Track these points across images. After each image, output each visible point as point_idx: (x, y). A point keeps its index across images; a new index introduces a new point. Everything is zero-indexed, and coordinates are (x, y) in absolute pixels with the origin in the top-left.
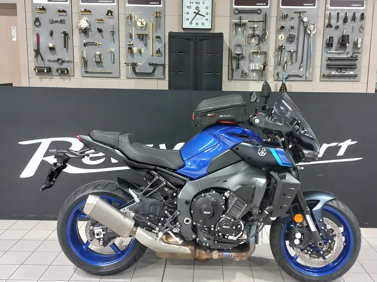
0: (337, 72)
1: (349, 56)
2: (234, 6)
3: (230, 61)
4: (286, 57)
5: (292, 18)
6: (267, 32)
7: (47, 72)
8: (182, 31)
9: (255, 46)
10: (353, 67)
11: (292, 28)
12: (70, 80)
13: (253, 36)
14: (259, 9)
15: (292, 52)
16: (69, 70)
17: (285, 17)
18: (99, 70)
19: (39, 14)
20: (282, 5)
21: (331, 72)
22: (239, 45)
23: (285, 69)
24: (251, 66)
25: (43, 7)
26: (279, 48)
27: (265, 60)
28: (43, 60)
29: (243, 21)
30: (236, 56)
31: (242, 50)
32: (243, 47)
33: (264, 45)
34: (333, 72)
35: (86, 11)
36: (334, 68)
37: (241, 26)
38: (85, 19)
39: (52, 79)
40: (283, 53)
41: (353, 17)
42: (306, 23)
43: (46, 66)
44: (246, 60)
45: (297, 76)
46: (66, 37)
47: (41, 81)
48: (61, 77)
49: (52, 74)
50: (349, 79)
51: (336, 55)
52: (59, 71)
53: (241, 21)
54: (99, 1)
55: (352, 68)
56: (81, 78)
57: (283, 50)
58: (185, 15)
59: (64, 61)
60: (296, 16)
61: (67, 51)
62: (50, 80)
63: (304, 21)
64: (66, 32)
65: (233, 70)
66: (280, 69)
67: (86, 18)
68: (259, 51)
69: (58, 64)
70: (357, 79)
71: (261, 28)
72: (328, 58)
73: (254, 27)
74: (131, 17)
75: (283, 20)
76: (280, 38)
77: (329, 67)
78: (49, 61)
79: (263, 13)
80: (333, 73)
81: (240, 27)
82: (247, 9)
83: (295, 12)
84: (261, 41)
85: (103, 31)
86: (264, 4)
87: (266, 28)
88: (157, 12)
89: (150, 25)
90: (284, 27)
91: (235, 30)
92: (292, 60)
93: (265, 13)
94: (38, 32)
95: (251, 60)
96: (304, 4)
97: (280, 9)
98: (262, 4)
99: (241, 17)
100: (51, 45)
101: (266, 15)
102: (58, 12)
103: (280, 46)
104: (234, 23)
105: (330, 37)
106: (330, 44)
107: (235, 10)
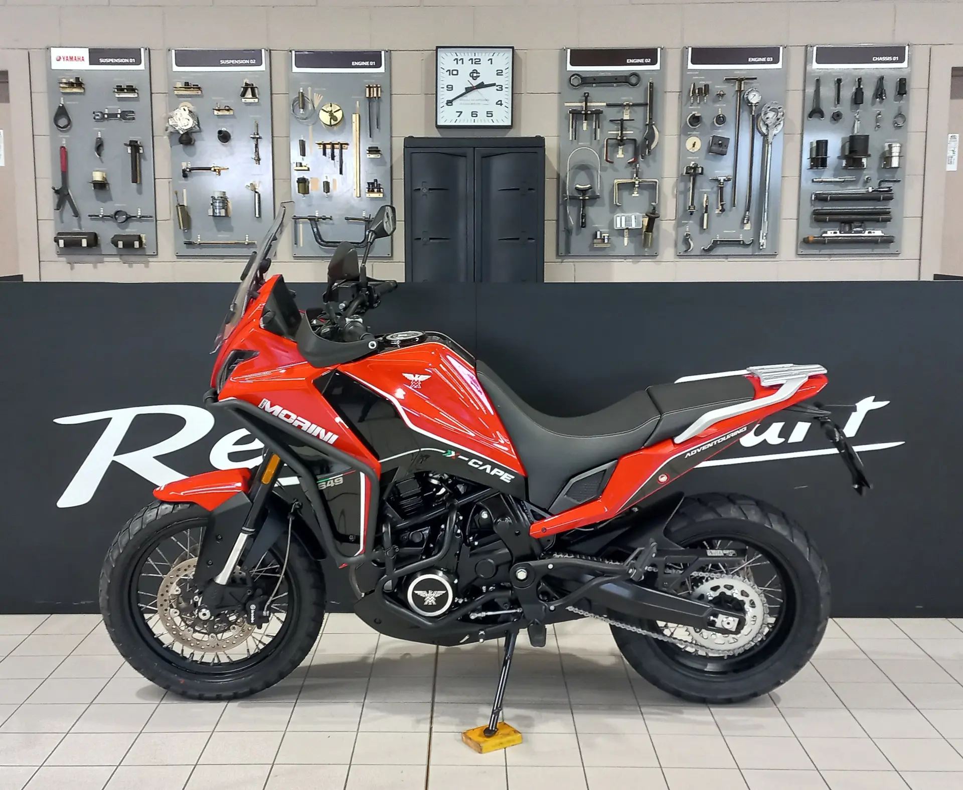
0: (840, 233)
1: (870, 190)
2: (570, 68)
3: (561, 208)
4: (706, 193)
5: (719, 95)
6: (656, 132)
7: (88, 246)
8: (436, 134)
9: (626, 167)
10: (881, 218)
11: (721, 120)
12: (147, 266)
13: (621, 142)
14: (635, 74)
15: (722, 181)
16: (144, 240)
17: (704, 91)
18: (223, 237)
19: (65, 96)
20: (693, 62)
21: (826, 233)
22: (584, 168)
23: (705, 227)
24: (618, 219)
25: (77, 79)
26: (687, 173)
27: (654, 204)
28: (76, 214)
29: (592, 104)
30: (576, 194)
31: (591, 178)
32: (595, 173)
33: (648, 166)
34: (829, 232)
35: (187, 86)
36: (830, 221)
37: (589, 117)
38: (186, 108)
39: (99, 265)
40: (698, 184)
41: (877, 90)
42: (755, 106)
43: (83, 230)
44: (603, 205)
45: (737, 243)
46: (138, 154)
47: (72, 268)
48: (125, 257)
49: (101, 251)
50: (873, 249)
51: (838, 187)
52: (120, 244)
53: (588, 104)
54: (222, 62)
55: (877, 221)
56: (175, 259)
57: (699, 178)
58: (442, 93)
59: (131, 217)
60: (730, 90)
61: (140, 192)
62: (95, 267)
63: (751, 101)
64: (137, 142)
65: (568, 232)
66: (691, 226)
67: (189, 105)
68: (637, 182)
69: (115, 224)
70: (892, 248)
71: (639, 123)
72: (816, 194)
73: (622, 120)
74: (302, 101)
75: (695, 99)
76: (689, 144)
77: (819, 218)
78: (95, 217)
79: (646, 83)
80: (830, 234)
81: (586, 120)
82: (602, 74)
83: (726, 79)
84: (642, 156)
85: (232, 137)
86: (646, 62)
87: (653, 123)
88: (369, 87)
89: (354, 120)
90: (698, 117)
91: (572, 127)
92: (723, 202)
93: (650, 83)
94: (64, 143)
95: (615, 203)
96: (749, 59)
97: (688, 73)
98: (642, 61)
99: (588, 96)
100: (98, 176)
101: (651, 89)
102: (116, 91)
103: (689, 168)
104: (570, 110)
105: (819, 143)
106: (820, 160)
107: (572, 78)
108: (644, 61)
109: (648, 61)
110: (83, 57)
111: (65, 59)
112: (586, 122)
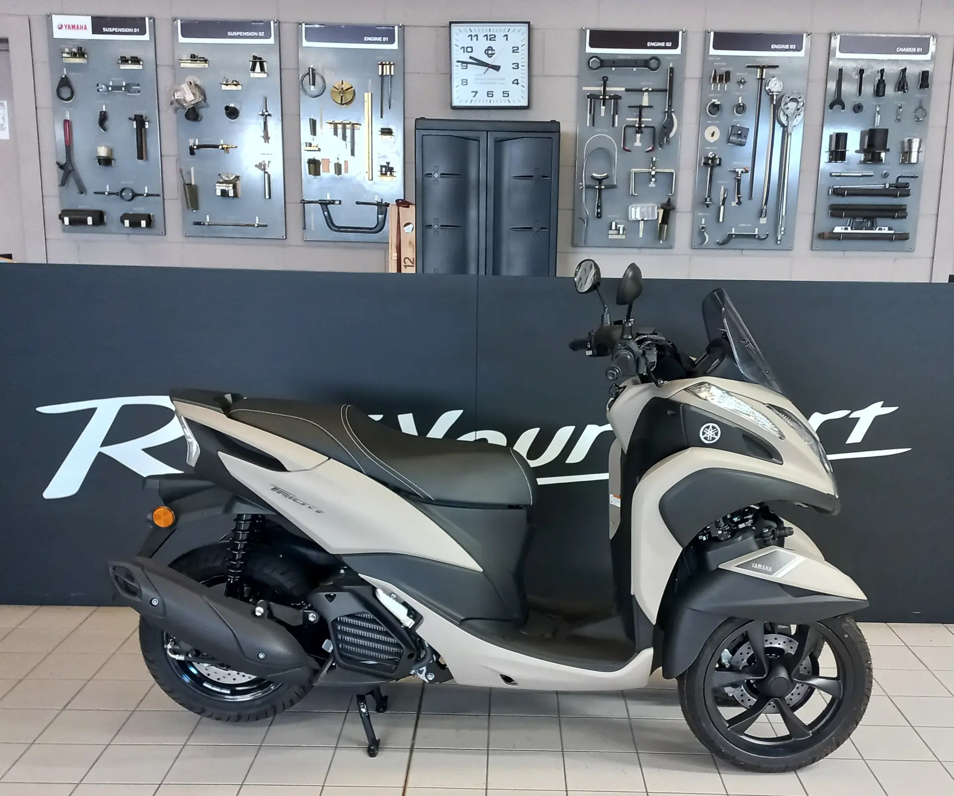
1: (887, 185)
2: (589, 50)
3: (577, 197)
4: (723, 184)
5: (740, 83)
6: (675, 120)
7: (93, 223)
8: (450, 115)
9: (643, 156)
10: (897, 214)
11: (741, 109)
12: (156, 246)
13: (639, 130)
14: (655, 57)
15: (740, 173)
16: (152, 220)
17: (725, 77)
18: (232, 218)
19: (68, 67)
20: (715, 47)
23: (721, 220)
24: (633, 210)
25: (80, 49)
26: (704, 164)
27: (670, 194)
28: (82, 190)
29: (611, 89)
30: (592, 183)
31: (609, 168)
33: (666, 155)
35: (193, 58)
37: (607, 102)
38: (192, 82)
40: (715, 175)
41: (899, 82)
42: (776, 95)
43: (90, 208)
45: (752, 237)
46: (143, 129)
47: (78, 247)
48: (132, 237)
49: (107, 228)
50: (886, 246)
51: (855, 182)
52: (127, 223)
53: (607, 89)
54: (229, 34)
55: (892, 217)
56: (184, 239)
57: (716, 170)
58: (456, 70)
59: (138, 194)
60: (751, 77)
63: (773, 90)
64: (142, 116)
65: (584, 222)
66: (707, 219)
67: (196, 78)
68: (654, 171)
69: (121, 202)
70: (907, 245)
71: (658, 110)
72: (833, 189)
73: (641, 108)
75: (716, 86)
76: (708, 135)
77: (835, 213)
78: (99, 194)
79: (665, 68)
81: (604, 105)
82: (622, 57)
83: (747, 66)
84: (660, 145)
85: (240, 114)
86: (667, 45)
87: (673, 110)
88: (383, 65)
89: (366, 99)
90: (718, 106)
91: (590, 113)
92: (739, 194)
93: (670, 68)
94: (68, 117)
95: (631, 193)
96: (772, 46)
97: (709, 59)
98: (662, 44)
99: (607, 80)
100: (103, 152)
101: (671, 75)
102: (120, 62)
103: (707, 158)
104: (589, 94)
105: (838, 135)
106: (839, 153)
107: (591, 60)
108: (665, 44)
109: (669, 44)
110: (85, 26)
111: (67, 28)
112: (604, 107)
